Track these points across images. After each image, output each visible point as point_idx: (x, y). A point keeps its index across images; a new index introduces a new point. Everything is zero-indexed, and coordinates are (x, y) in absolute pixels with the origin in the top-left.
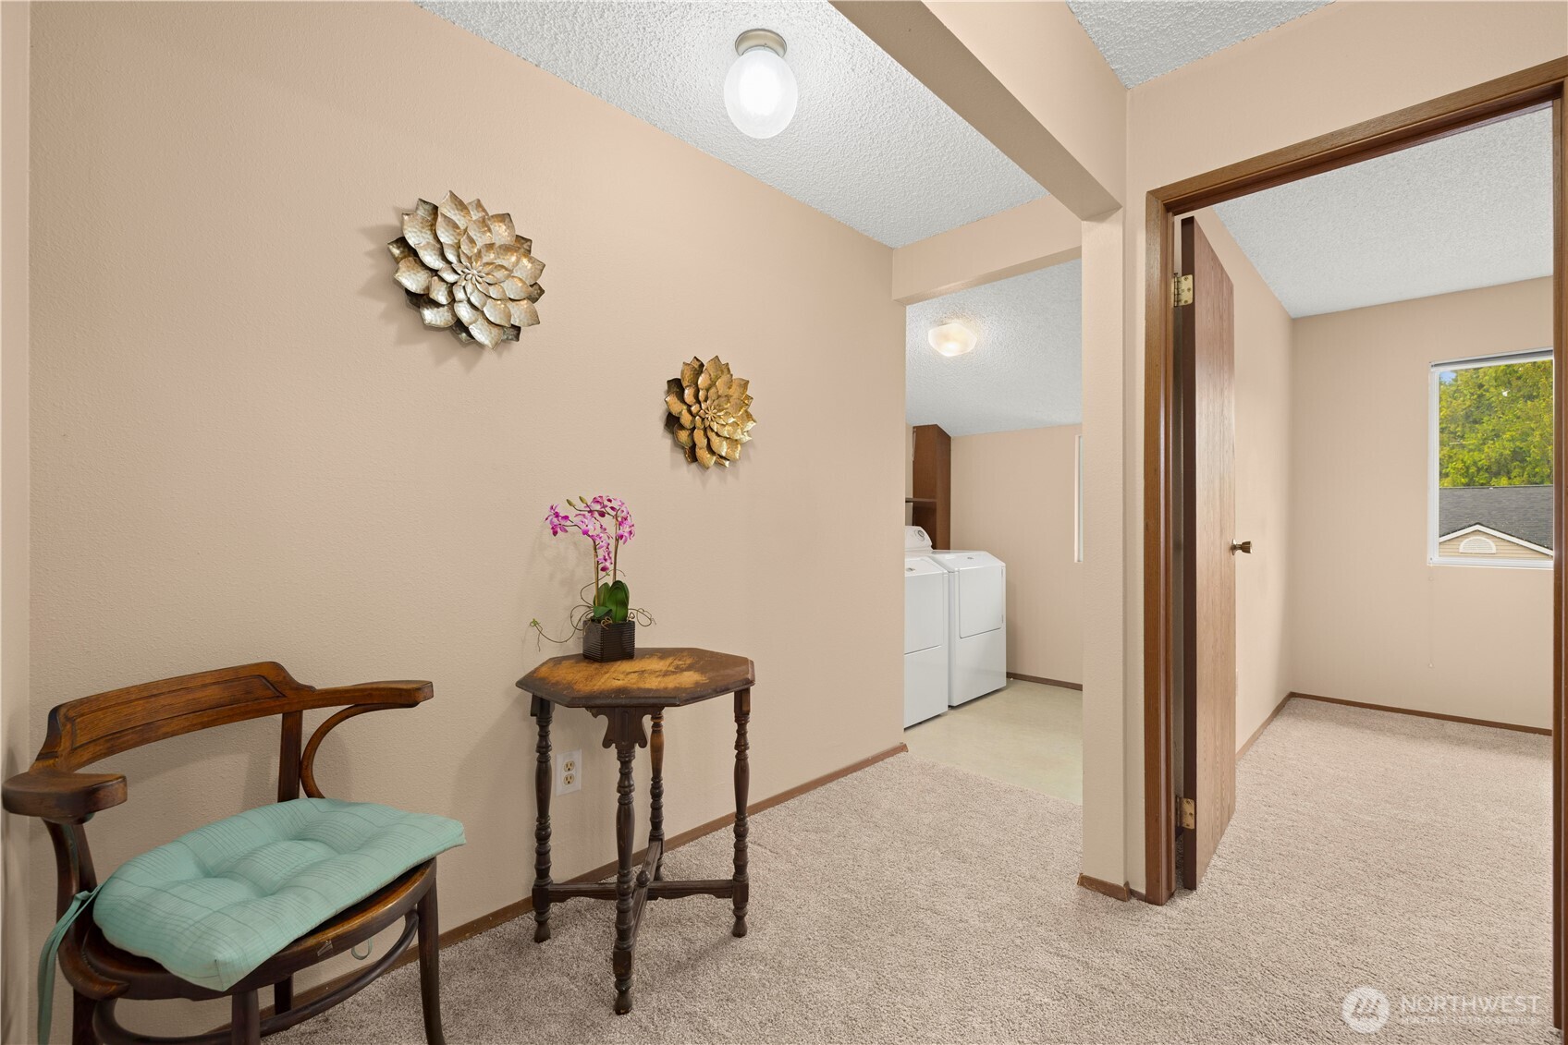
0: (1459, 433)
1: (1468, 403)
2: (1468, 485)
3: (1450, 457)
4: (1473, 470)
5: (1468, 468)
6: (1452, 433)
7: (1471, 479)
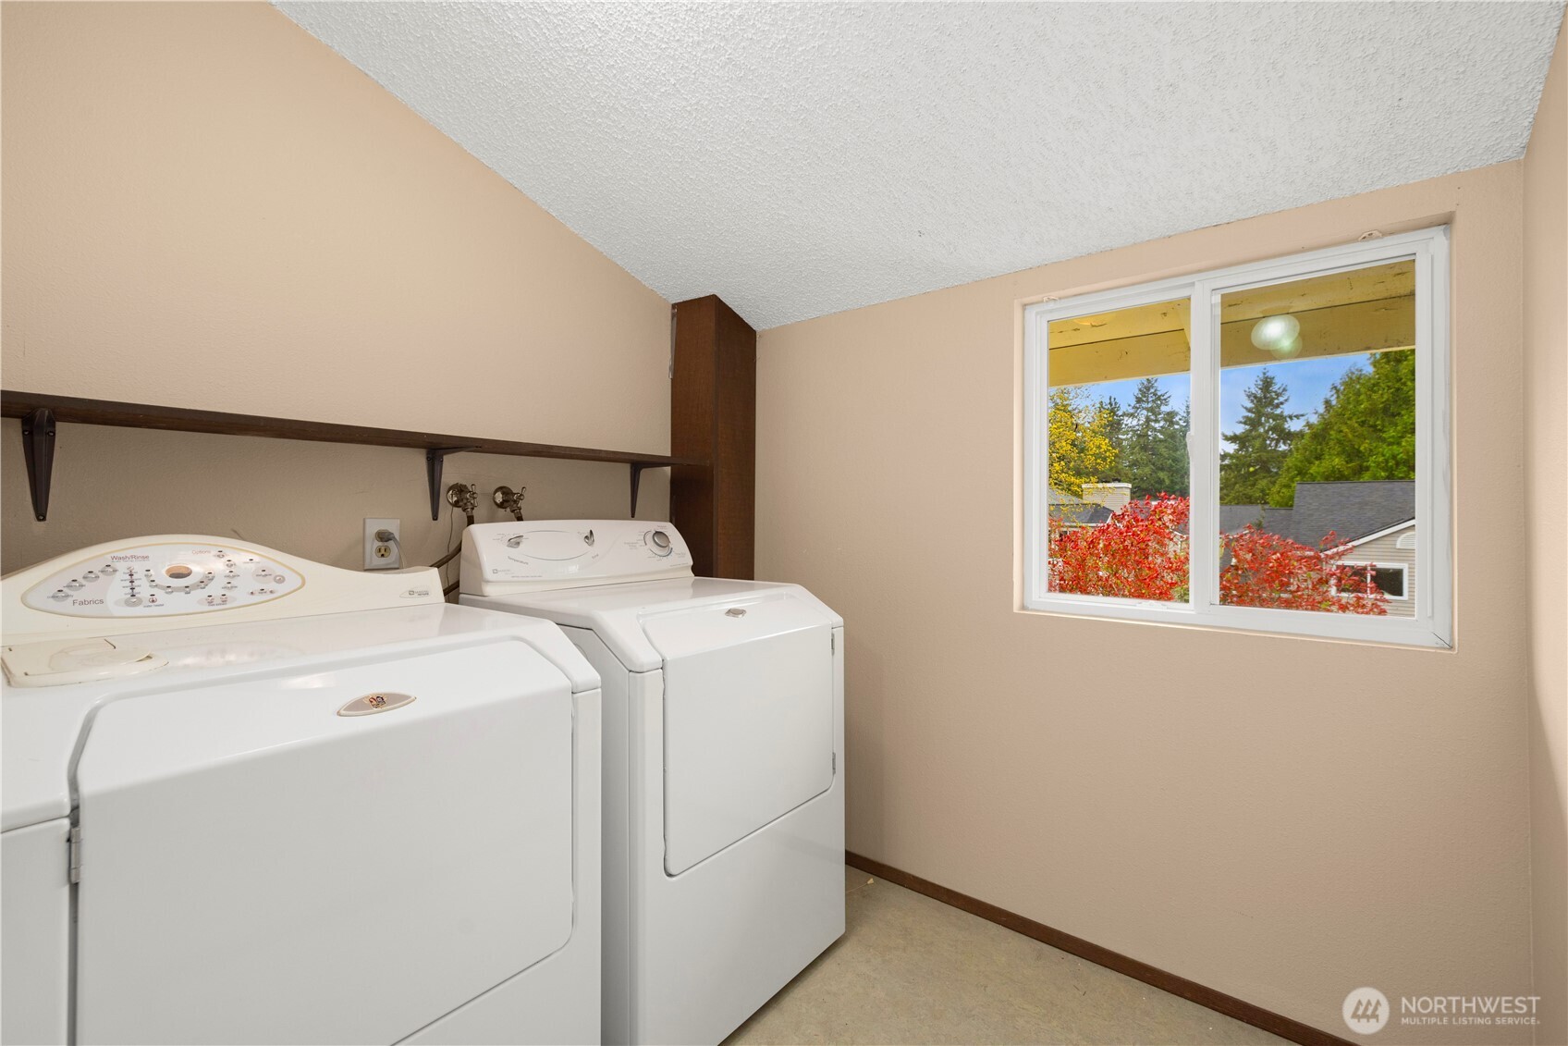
0: (1379, 427)
1: (1386, 396)
2: (1388, 478)
3: (1371, 450)
4: (1391, 463)
5: (1387, 461)
6: (1371, 426)
7: (1391, 472)
